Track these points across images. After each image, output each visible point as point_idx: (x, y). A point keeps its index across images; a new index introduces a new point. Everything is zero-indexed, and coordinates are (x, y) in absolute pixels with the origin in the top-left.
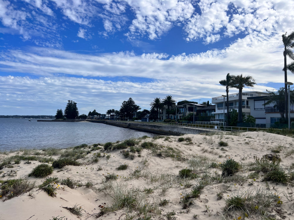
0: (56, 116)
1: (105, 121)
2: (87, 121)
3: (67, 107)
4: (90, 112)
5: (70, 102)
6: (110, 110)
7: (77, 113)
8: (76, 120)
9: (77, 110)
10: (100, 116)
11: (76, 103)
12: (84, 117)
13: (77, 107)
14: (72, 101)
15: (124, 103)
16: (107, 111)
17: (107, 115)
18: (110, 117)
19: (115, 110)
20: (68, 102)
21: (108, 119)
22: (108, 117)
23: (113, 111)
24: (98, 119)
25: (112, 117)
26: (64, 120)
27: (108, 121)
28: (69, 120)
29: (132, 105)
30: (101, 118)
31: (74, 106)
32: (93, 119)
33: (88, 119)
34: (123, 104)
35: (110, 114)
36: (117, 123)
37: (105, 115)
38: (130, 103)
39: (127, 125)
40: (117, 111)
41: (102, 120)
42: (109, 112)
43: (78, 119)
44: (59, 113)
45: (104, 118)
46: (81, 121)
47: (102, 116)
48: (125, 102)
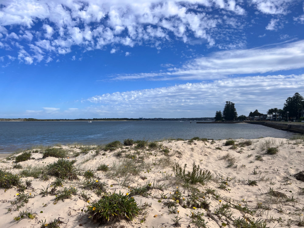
0: (215, 118)
1: (264, 123)
2: (246, 122)
3: (225, 109)
4: (251, 113)
5: (228, 103)
6: (272, 109)
7: (236, 114)
8: (234, 121)
9: (235, 111)
10: (261, 117)
11: (234, 104)
12: (243, 118)
13: (235, 107)
14: (230, 102)
15: (288, 99)
16: (268, 111)
17: (269, 116)
18: (272, 117)
19: (278, 109)
20: (226, 103)
21: (269, 120)
22: (270, 117)
23: (275, 110)
24: (259, 120)
25: (275, 117)
26: (223, 122)
27: (268, 122)
28: (227, 122)
29: (299, 102)
30: (262, 119)
31: (232, 107)
32: (253, 120)
33: (247, 120)
34: (286, 101)
35: (272, 114)
36: (277, 125)
37: (266, 115)
38: (296, 100)
39: (287, 126)
40: (280, 110)
41: (261, 122)
42: (271, 112)
43: (237, 120)
44: (218, 114)
45: (265, 118)
46: (239, 122)
47: (262, 117)
48: (290, 98)
